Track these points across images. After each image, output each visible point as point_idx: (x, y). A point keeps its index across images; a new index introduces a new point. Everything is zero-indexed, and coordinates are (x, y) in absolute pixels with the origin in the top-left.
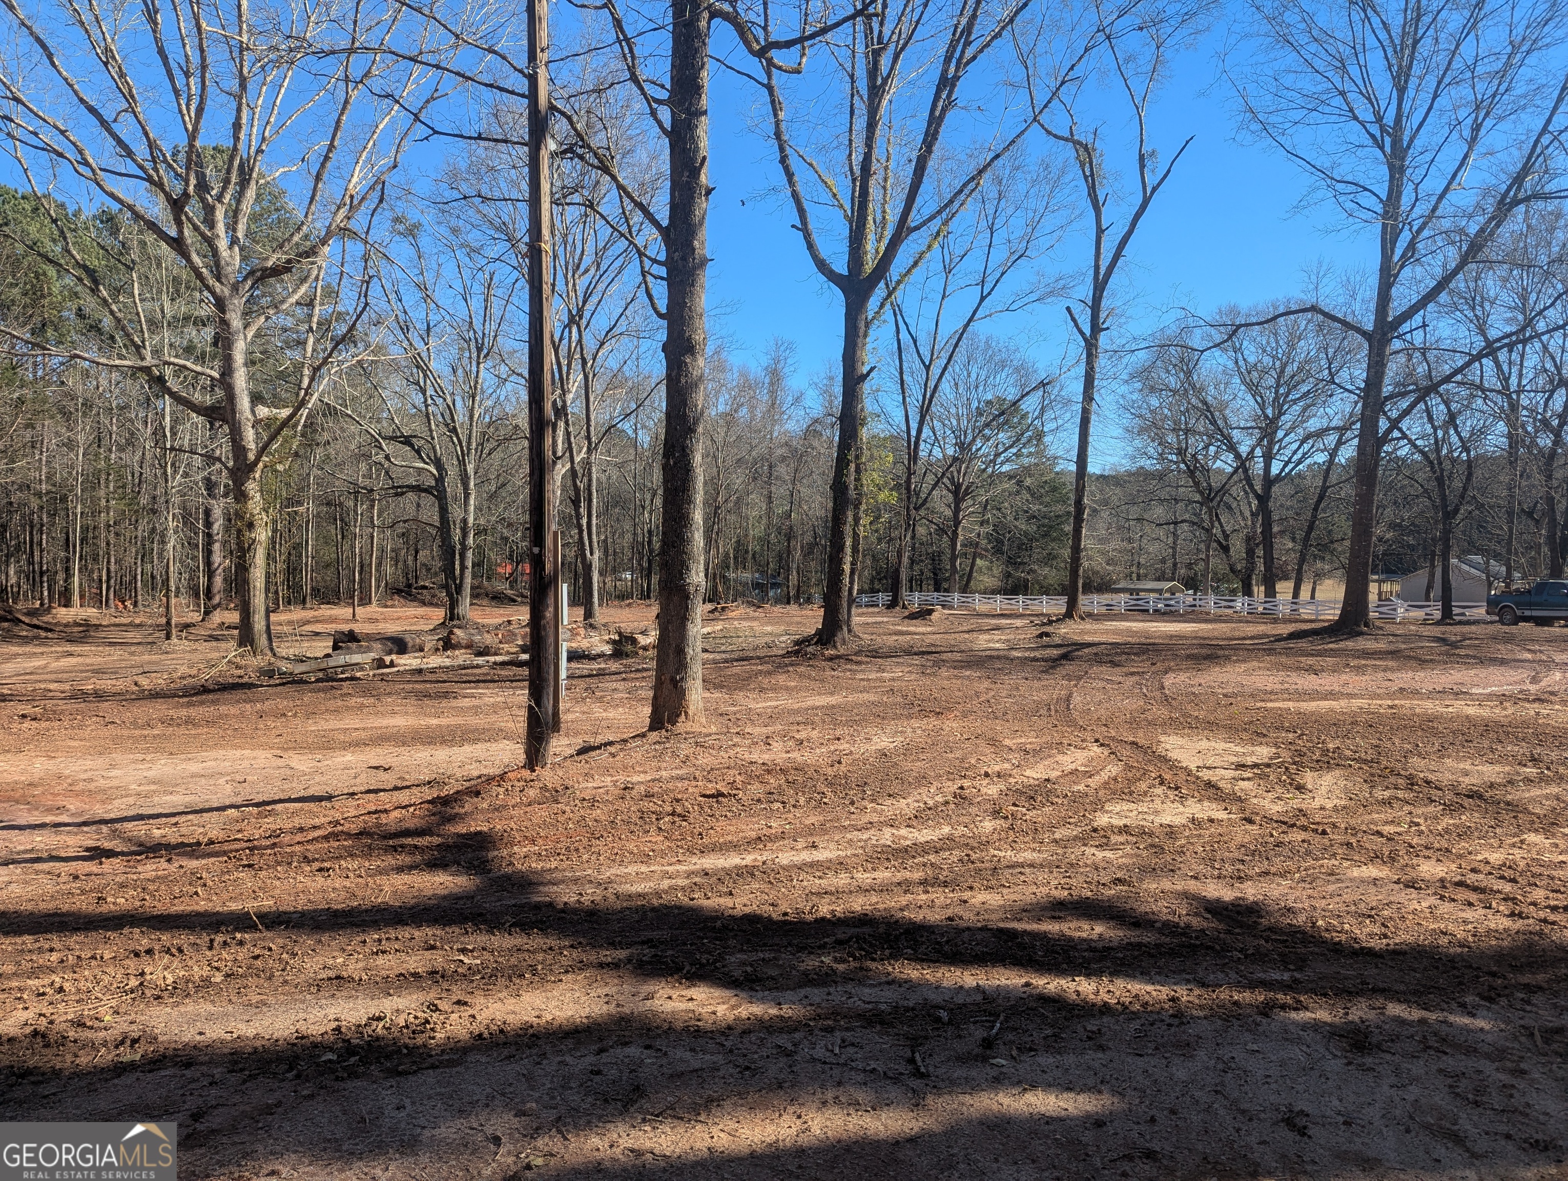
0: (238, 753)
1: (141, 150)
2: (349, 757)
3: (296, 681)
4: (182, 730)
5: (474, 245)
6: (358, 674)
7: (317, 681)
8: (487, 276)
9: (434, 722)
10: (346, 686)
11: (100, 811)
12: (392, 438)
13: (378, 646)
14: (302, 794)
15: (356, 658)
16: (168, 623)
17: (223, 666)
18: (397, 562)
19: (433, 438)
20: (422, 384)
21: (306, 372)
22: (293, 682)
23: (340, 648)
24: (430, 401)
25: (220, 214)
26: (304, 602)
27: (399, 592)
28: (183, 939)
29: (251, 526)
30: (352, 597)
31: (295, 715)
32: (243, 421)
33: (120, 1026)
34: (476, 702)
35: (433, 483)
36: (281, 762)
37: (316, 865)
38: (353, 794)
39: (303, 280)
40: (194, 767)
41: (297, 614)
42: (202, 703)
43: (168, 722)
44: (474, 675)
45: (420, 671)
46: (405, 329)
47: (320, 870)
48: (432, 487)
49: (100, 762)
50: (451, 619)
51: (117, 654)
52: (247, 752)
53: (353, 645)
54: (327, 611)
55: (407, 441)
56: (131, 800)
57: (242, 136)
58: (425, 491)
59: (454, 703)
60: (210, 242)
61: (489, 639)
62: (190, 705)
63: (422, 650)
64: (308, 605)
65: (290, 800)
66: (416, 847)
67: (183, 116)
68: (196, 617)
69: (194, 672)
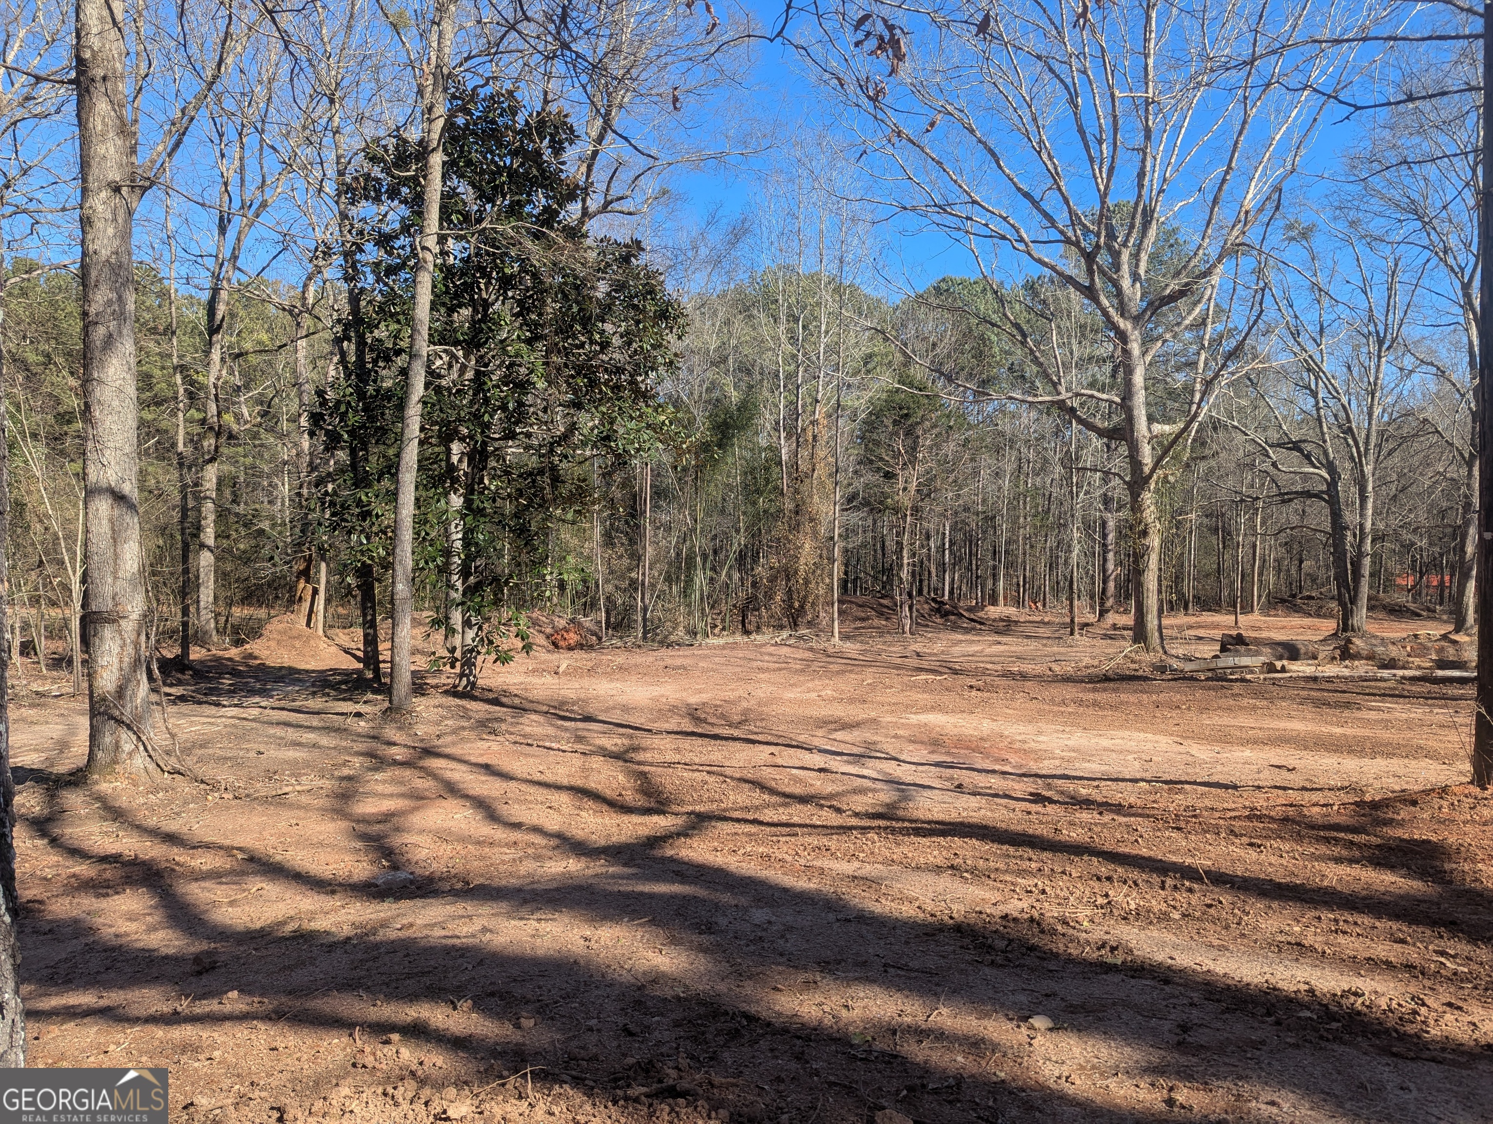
0: (1142, 735)
1: (1062, 218)
2: (1247, 753)
3: (1189, 678)
4: (1090, 711)
5: (1376, 233)
6: (1248, 677)
7: (1207, 679)
8: (1391, 264)
9: (1338, 730)
10: (1237, 688)
11: (1033, 767)
12: (1279, 445)
13: (1267, 650)
14: (1206, 779)
15: (1246, 661)
16: (1072, 621)
17: (1120, 660)
18: (1279, 571)
19: (1325, 441)
20: (1313, 387)
21: (1198, 386)
22: (1184, 678)
23: (1229, 650)
24: (1321, 404)
25: (1125, 257)
26: (1186, 608)
27: (1283, 601)
28: (1135, 874)
29: (1145, 533)
30: (1235, 607)
31: (1189, 709)
32: (1140, 438)
33: (1098, 934)
34: (1386, 716)
35: (1324, 488)
36: (1181, 749)
37: (1245, 840)
38: (1259, 787)
39: (1196, 304)
40: (1105, 743)
41: (1181, 619)
42: (1105, 690)
43: (1080, 703)
44: (1379, 688)
45: (1315, 679)
46: (1295, 335)
47: (1251, 845)
48: (1322, 492)
49: (1030, 728)
50: (1345, 630)
51: (1033, 645)
52: (1150, 736)
53: (1242, 648)
54: (1208, 617)
55: (1296, 446)
56: (1057, 762)
57: (1146, 182)
58: (1316, 496)
59: (1359, 714)
60: (1116, 284)
61: (1394, 652)
62: (1095, 690)
63: (1315, 658)
64: (1190, 611)
65: (1195, 783)
66: (1351, 842)
67: (1096, 178)
68: (1092, 618)
69: (1096, 663)
